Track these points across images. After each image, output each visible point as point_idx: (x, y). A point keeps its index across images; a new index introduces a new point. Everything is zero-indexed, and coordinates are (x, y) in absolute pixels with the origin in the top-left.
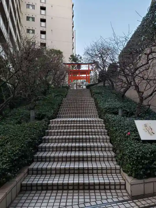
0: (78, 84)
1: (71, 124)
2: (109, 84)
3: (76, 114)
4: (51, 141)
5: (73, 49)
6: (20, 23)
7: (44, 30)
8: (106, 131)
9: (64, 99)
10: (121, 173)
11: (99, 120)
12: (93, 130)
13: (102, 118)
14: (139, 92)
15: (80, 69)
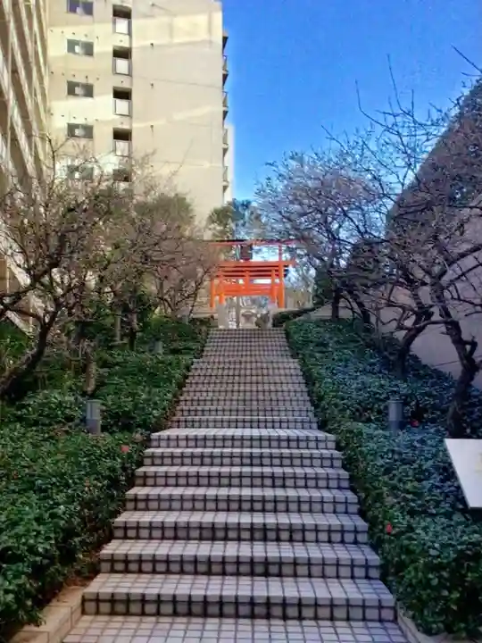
0: (243, 311)
1: (224, 447)
2: (354, 312)
3: (240, 413)
5: (224, 191)
7: (126, 127)
8: (345, 474)
9: (197, 364)
10: (399, 620)
11: (319, 435)
12: (299, 471)
13: (329, 432)
14: (459, 342)
15: (250, 261)
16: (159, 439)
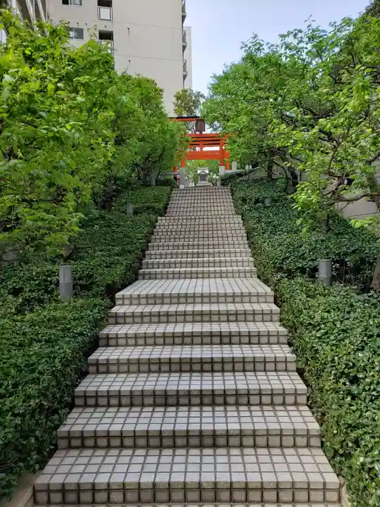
0: (199, 172)
4: (114, 368)
5: (184, 79)
6: (45, 12)
7: (108, 29)
9: (161, 221)
15: (203, 133)
16: (123, 298)
